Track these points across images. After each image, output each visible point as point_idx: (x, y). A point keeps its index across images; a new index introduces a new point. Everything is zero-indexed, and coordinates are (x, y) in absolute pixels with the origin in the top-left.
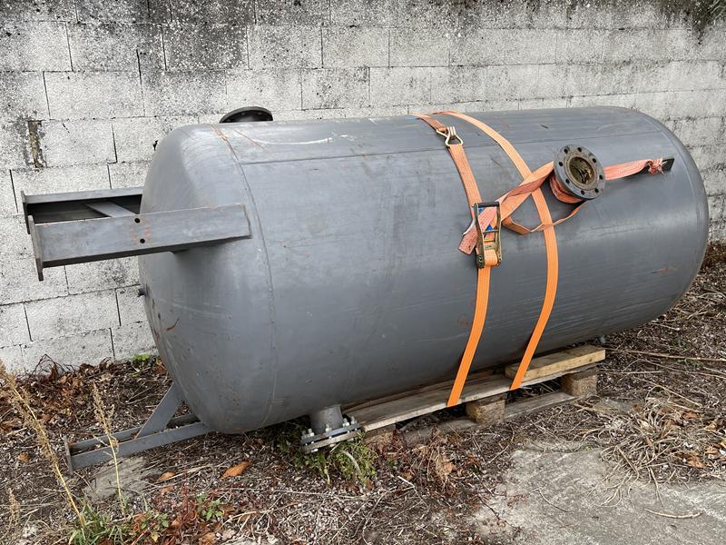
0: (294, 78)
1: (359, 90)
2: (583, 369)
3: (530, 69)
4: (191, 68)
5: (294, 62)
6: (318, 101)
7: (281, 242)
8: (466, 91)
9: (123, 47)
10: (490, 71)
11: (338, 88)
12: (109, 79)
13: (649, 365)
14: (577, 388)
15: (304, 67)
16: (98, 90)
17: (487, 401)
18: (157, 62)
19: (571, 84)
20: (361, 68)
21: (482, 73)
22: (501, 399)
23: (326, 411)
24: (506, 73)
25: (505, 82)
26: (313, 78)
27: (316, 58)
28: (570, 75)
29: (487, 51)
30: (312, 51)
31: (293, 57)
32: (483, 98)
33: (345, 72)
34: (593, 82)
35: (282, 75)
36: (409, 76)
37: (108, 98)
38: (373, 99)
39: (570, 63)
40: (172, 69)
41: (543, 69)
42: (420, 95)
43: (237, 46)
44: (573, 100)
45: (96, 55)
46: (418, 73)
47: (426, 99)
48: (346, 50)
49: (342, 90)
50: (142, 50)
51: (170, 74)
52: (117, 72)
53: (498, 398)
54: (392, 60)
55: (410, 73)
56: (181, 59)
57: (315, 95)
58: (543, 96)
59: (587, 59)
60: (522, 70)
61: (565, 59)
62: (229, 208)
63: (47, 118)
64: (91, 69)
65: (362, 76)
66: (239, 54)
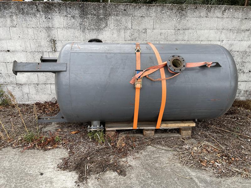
0: (123, 31)
1: (143, 35)
2: (185, 128)
3: (206, 31)
4: (94, 28)
5: (123, 27)
6: (130, 38)
7: (74, 74)
8: (180, 37)
9: (76, 22)
10: (190, 31)
11: (136, 35)
12: (72, 30)
13: (219, 133)
14: (183, 133)
15: (126, 28)
16: (70, 33)
17: (148, 130)
18: (85, 26)
19: (223, 36)
20: (144, 29)
21: (187, 32)
22: (153, 130)
23: (94, 122)
24: (196, 32)
25: (196, 35)
26: (129, 32)
27: (129, 26)
28: (223, 33)
29: (189, 25)
30: (129, 24)
31: (123, 25)
32: (187, 40)
33: (139, 30)
34: (232, 36)
35: (119, 31)
36: (160, 32)
37: (72, 35)
38: (147, 38)
39: (223, 29)
40: (89, 28)
41: (211, 31)
42: (164, 38)
43: (106, 22)
44: (223, 42)
45: (70, 24)
46: (163, 31)
47: (166, 39)
48: (139, 24)
49: (137, 35)
50: (81, 23)
51: (88, 29)
52: (74, 28)
53: (152, 130)
54: (154, 27)
55: (160, 31)
56: (91, 25)
57: (129, 37)
58: (211, 40)
59: (230, 28)
60: (203, 31)
61: (221, 28)
62: (63, 63)
63: (57, 39)
64: (68, 27)
65: (144, 31)
66: (107, 24)
